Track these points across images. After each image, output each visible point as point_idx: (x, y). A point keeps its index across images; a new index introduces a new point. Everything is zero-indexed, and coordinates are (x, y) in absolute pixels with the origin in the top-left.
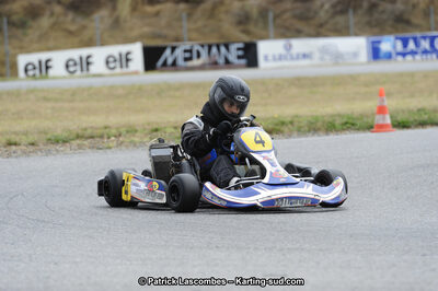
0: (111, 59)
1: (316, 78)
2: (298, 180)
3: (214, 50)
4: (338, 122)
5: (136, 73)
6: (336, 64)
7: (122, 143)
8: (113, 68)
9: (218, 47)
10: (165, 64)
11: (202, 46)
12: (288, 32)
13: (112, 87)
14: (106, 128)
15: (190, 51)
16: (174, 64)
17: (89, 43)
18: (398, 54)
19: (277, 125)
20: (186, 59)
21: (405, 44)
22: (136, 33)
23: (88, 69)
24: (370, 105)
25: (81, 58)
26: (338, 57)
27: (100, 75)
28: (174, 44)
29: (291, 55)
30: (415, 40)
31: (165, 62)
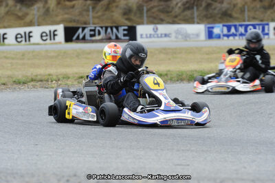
0: (44, 34)
1: (176, 49)
2: (182, 108)
3: (109, 30)
5: (60, 43)
6: (186, 40)
8: (46, 40)
9: (112, 28)
11: (102, 27)
12: (155, 20)
13: (47, 51)
15: (94, 30)
16: (84, 38)
17: (31, 24)
18: (224, 35)
20: (91, 36)
21: (229, 30)
22: (59, 18)
23: (29, 40)
25: (25, 33)
26: (186, 37)
27: (38, 44)
28: (84, 26)
29: (158, 35)
30: (235, 26)
31: (78, 36)
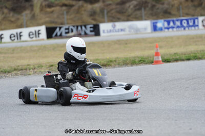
0: (31, 34)
1: (127, 40)
3: (79, 28)
4: (137, 60)
5: (43, 40)
6: (137, 33)
7: (36, 72)
8: (32, 38)
9: (81, 27)
10: (56, 35)
11: (74, 26)
12: (113, 19)
13: (32, 46)
14: (28, 65)
15: (68, 29)
16: (61, 35)
17: (21, 26)
18: (166, 28)
19: (108, 62)
20: (66, 33)
21: (169, 24)
22: (43, 21)
23: (20, 39)
24: (152, 52)
25: (17, 33)
26: (137, 31)
27: (26, 41)
28: (61, 26)
29: (116, 30)
30: (173, 21)
31: (57, 34)
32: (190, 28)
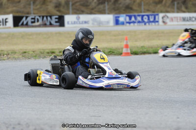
3: (45, 18)
5: (10, 28)
6: (100, 26)
9: (47, 17)
11: (40, 16)
12: (78, 11)
15: (34, 19)
16: (27, 24)
18: (127, 23)
20: (32, 22)
21: (130, 19)
22: (10, 10)
26: (100, 23)
28: (27, 15)
29: (80, 22)
30: (135, 16)
31: (23, 23)
32: (150, 23)
